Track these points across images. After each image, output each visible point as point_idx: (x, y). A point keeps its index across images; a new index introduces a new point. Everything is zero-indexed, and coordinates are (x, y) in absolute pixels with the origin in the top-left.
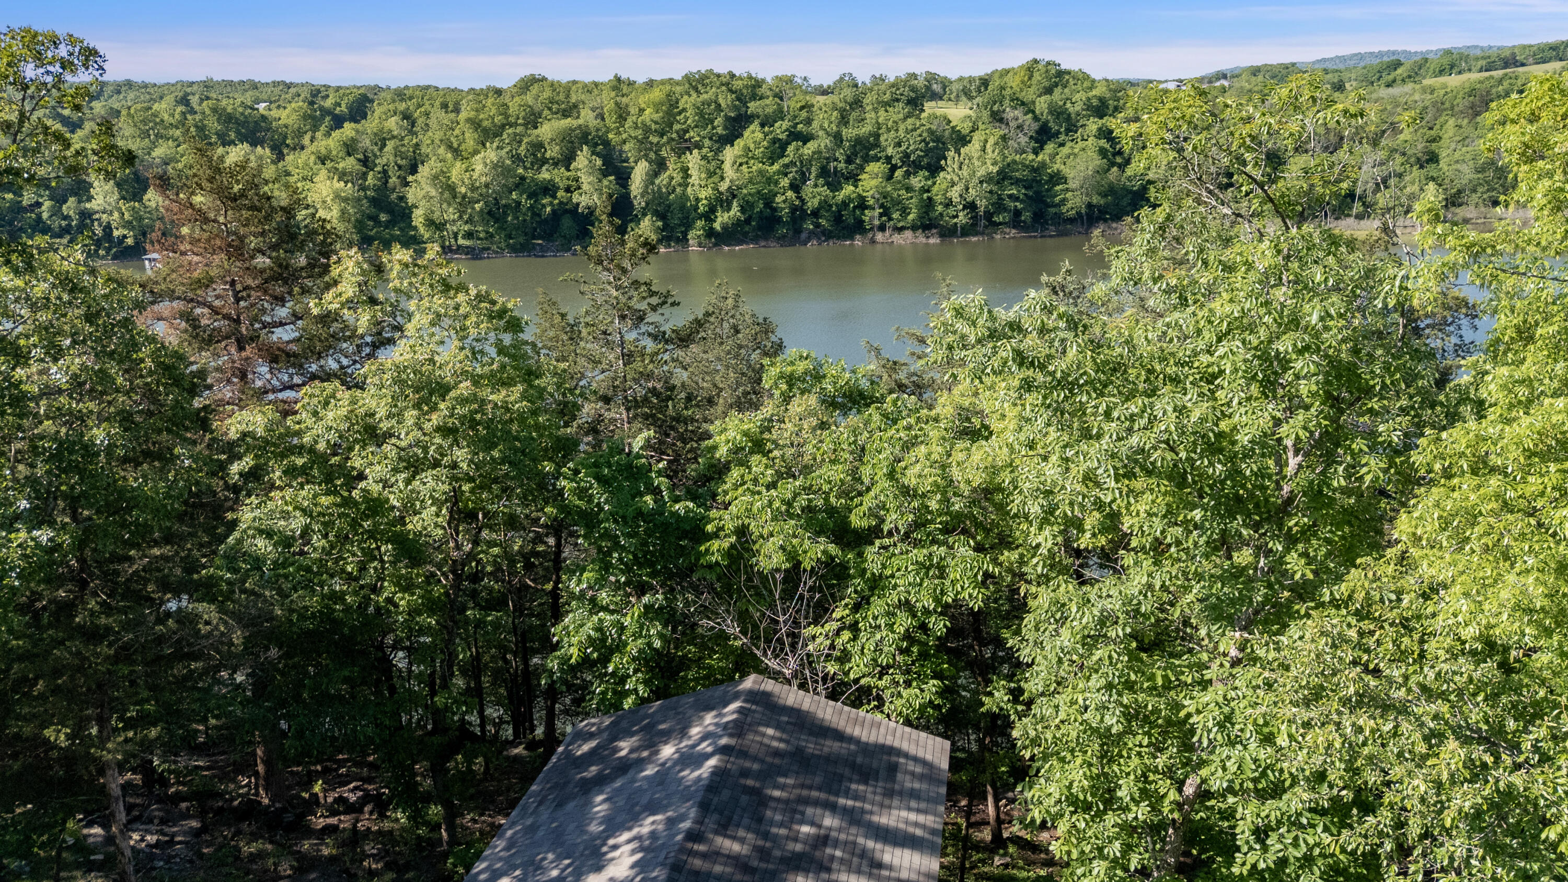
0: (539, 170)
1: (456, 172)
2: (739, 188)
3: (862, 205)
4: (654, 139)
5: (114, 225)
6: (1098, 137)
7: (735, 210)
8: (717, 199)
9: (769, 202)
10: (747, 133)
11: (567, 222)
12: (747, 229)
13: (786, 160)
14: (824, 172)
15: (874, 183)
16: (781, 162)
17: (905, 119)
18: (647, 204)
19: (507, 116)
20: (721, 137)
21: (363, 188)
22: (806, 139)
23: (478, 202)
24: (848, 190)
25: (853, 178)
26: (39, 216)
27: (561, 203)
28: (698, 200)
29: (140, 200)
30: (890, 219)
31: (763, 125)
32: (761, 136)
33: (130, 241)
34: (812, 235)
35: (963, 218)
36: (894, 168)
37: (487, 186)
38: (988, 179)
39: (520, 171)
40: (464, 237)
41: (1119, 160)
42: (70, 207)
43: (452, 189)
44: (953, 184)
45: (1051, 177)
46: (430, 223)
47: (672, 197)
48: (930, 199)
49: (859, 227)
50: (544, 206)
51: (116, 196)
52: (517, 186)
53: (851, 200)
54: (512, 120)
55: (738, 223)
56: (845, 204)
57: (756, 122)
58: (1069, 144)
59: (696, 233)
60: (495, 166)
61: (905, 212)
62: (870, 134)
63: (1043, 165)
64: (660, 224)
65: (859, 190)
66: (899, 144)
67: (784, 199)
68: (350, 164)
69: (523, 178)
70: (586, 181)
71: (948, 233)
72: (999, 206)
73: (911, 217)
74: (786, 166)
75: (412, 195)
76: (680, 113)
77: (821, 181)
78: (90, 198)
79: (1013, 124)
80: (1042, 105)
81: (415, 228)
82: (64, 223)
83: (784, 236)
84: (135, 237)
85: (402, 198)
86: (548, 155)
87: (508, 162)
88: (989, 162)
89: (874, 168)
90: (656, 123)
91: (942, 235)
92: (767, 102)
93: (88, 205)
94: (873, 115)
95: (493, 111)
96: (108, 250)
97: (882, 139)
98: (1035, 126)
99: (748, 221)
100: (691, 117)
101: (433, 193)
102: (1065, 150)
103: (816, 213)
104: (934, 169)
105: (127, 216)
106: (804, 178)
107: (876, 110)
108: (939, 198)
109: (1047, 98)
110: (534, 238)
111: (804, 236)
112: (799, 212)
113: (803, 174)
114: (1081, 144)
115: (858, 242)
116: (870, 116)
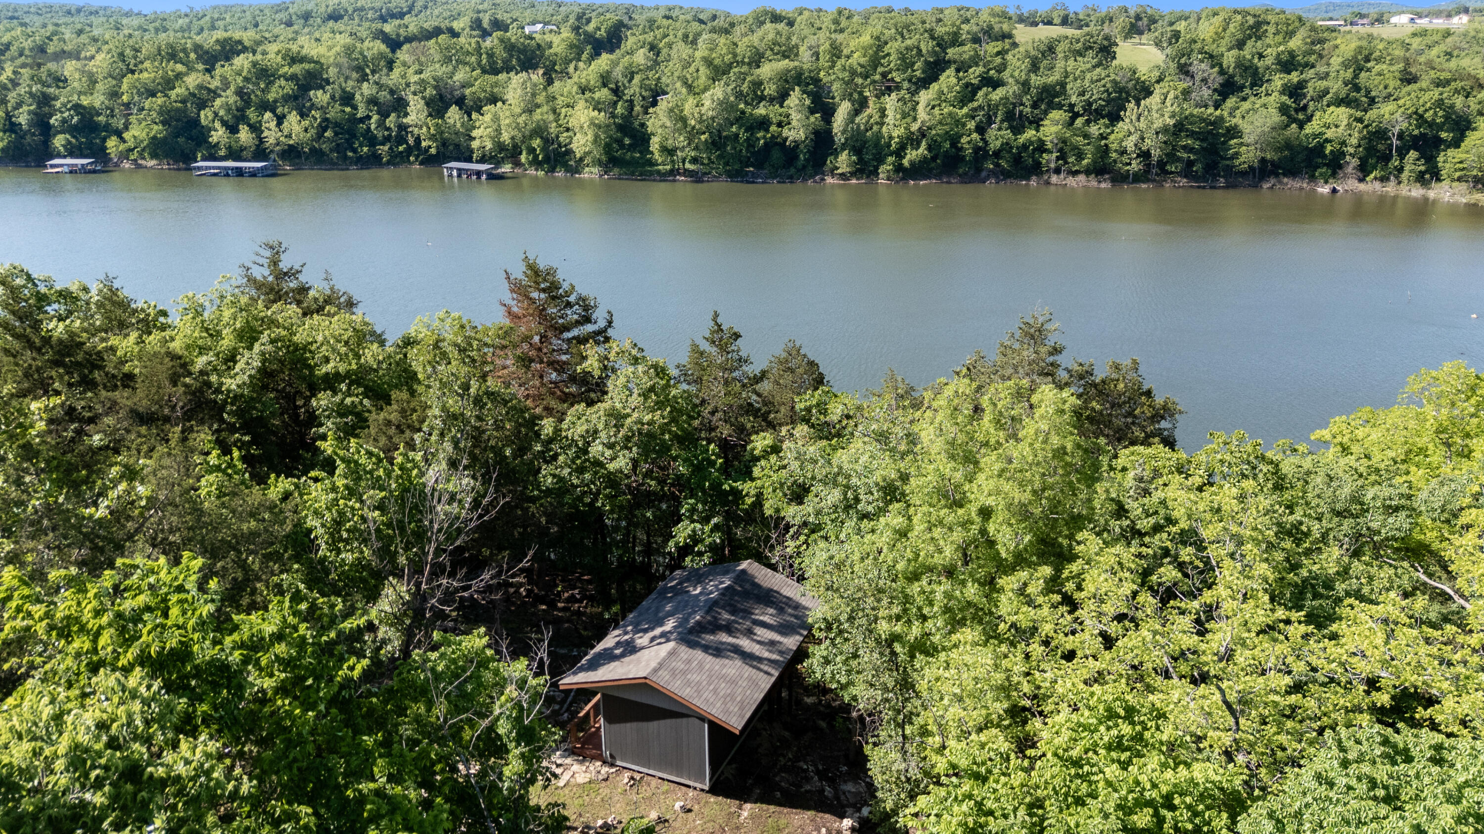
0: (757, 106)
1: (689, 107)
2: (929, 128)
3: (1041, 147)
4: (859, 81)
5: (422, 137)
6: (1282, 93)
7: (922, 150)
8: (908, 138)
9: (954, 140)
10: (942, 78)
11: (776, 154)
12: (933, 165)
13: (975, 104)
14: (1009, 116)
15: (1054, 129)
16: (971, 105)
17: (1094, 67)
18: (846, 139)
19: (735, 55)
20: (919, 79)
21: (613, 116)
22: (996, 84)
23: (704, 133)
24: (1030, 134)
25: (1037, 123)
26: (369, 128)
27: (773, 136)
28: (891, 138)
29: (442, 117)
30: (1066, 163)
31: (958, 70)
32: (955, 81)
33: (433, 151)
34: (992, 174)
35: (1135, 166)
36: (1076, 115)
37: (713, 118)
38: (1165, 130)
39: (742, 106)
40: (690, 162)
41: (1301, 116)
42: (391, 121)
43: (683, 120)
44: (1130, 134)
45: (1228, 130)
46: (664, 150)
47: (869, 134)
48: (1106, 145)
49: (1036, 169)
50: (758, 139)
51: (426, 113)
52: (737, 120)
53: (1031, 143)
54: (739, 58)
55: (924, 161)
56: (1025, 147)
57: (953, 68)
58: (1252, 99)
59: (885, 169)
60: (721, 103)
61: (1080, 156)
62: (1057, 83)
63: (1221, 118)
64: (854, 158)
65: (1041, 134)
66: (1082, 94)
67: (968, 141)
68: (603, 94)
69: (743, 112)
70: (796, 117)
71: (1120, 178)
72: (1171, 157)
73: (1085, 162)
74: (975, 110)
75: (652, 124)
76: (884, 57)
77: (1005, 124)
78: (406, 115)
79: (1198, 78)
80: (1229, 59)
81: (652, 153)
82: (386, 133)
83: (966, 174)
84: (437, 147)
85: (643, 125)
86: (766, 93)
87: (732, 99)
88: (1167, 115)
89: (1056, 115)
90: (862, 66)
91: (1114, 180)
92: (966, 48)
93: (405, 121)
94: (1063, 62)
95: (724, 51)
96: (417, 157)
97: (1068, 87)
98: (1220, 79)
99: (934, 159)
100: (894, 60)
101: (668, 124)
102: (1246, 105)
103: (997, 154)
104: (1115, 118)
105: (432, 131)
106: (990, 121)
107: (1066, 58)
108: (1114, 146)
109: (1235, 52)
110: (748, 166)
111: (984, 174)
112: (981, 153)
113: (990, 117)
114: (1264, 99)
115: (1033, 182)
116: (1060, 64)
